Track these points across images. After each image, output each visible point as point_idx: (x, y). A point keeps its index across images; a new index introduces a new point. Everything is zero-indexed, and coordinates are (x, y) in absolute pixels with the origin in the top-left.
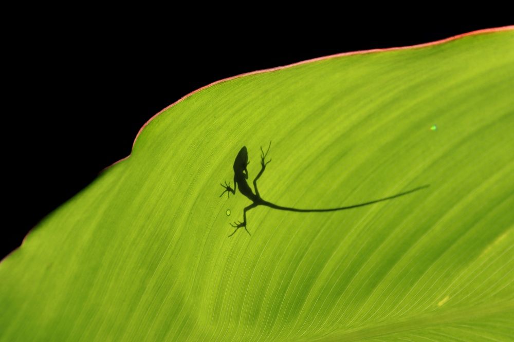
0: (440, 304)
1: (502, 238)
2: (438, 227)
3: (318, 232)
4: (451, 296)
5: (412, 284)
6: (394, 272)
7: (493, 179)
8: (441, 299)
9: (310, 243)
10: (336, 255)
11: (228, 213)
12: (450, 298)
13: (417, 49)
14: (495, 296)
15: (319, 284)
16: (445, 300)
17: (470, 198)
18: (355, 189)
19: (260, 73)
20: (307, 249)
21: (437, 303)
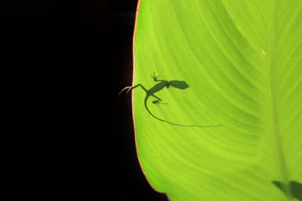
0: (264, 53)
1: (239, 28)
2: (231, 59)
3: (224, 113)
4: (261, 49)
6: (247, 76)
8: (262, 53)
11: (206, 152)
14: (266, 30)
16: (263, 51)
17: (220, 45)
18: (207, 98)
19: (136, 137)
20: (231, 118)
21: (264, 55)
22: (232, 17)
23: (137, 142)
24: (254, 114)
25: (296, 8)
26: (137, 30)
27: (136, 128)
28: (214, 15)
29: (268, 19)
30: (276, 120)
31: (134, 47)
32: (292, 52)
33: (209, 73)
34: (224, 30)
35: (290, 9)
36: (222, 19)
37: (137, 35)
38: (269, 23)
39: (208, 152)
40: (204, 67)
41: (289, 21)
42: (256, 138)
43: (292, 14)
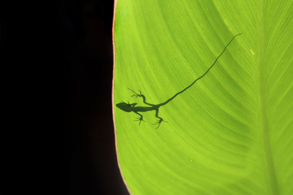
0: (253, 54)
1: (226, 22)
3: (210, 116)
4: (250, 49)
5: (241, 68)
6: (234, 77)
7: (198, 27)
8: (251, 53)
9: (215, 120)
10: (223, 106)
11: (191, 160)
12: (251, 49)
13: (116, 60)
14: (254, 27)
15: (235, 116)
16: (251, 51)
17: (205, 38)
18: (191, 97)
19: (117, 141)
20: (218, 122)
21: (253, 55)
22: (219, 9)
23: (118, 146)
24: (243, 121)
25: (286, 2)
26: (116, 18)
27: (116, 132)
28: (199, 4)
29: (257, 14)
30: (267, 130)
31: (114, 38)
32: (283, 54)
33: (193, 69)
34: (209, 22)
35: (280, 4)
36: (207, 9)
37: (116, 24)
38: (258, 19)
39: (193, 161)
40: (188, 61)
41: (279, 17)
42: (245, 148)
43: (282, 10)
